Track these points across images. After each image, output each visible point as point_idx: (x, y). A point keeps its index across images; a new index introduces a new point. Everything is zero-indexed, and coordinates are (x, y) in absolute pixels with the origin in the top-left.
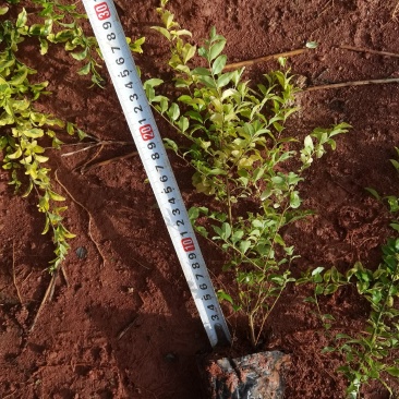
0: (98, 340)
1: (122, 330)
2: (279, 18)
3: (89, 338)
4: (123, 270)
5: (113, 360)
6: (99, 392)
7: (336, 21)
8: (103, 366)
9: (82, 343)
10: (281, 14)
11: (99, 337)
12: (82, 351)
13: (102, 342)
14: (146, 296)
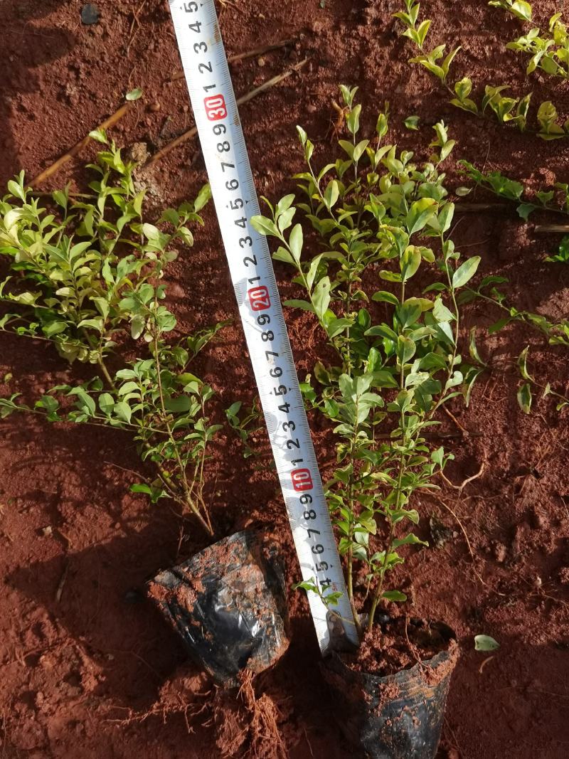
0: (35, 614)
1: (57, 587)
2: (77, 78)
3: (24, 616)
4: (28, 508)
5: (63, 632)
6: (66, 679)
7: (152, 46)
8: (55, 644)
9: (17, 626)
10: (77, 71)
11: (34, 608)
12: (21, 635)
13: (41, 614)
14: (68, 529)
